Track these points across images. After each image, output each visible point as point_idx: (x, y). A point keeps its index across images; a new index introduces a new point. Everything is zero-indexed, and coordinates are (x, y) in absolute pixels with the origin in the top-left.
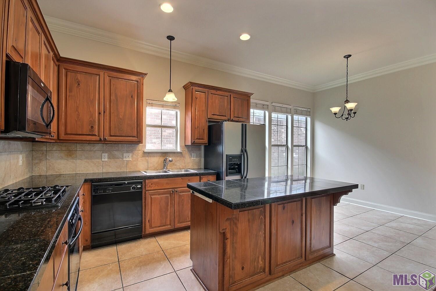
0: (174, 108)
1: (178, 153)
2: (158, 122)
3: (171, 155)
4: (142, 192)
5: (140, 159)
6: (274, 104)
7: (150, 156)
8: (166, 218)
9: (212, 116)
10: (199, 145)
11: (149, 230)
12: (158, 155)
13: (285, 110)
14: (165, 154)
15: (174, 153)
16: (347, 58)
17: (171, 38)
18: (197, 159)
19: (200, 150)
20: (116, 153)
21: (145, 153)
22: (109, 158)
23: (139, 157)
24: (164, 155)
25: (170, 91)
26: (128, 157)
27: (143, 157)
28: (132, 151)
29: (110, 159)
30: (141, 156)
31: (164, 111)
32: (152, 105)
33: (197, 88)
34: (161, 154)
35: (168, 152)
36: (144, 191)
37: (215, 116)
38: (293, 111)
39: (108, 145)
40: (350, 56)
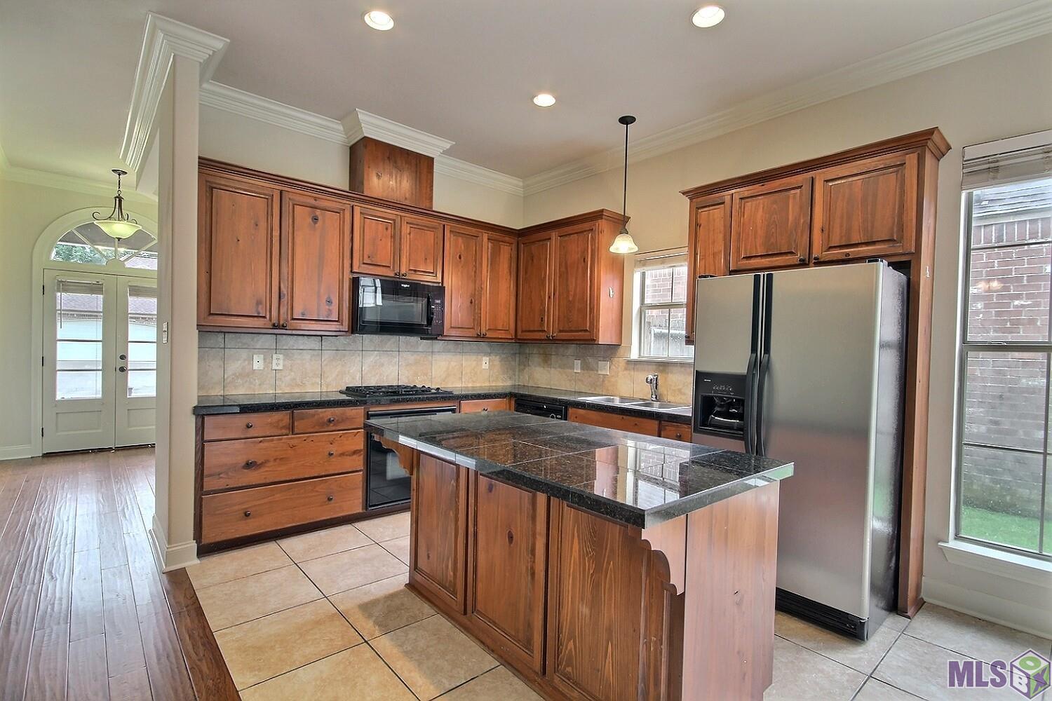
2: (667, 297)
5: (620, 374)
9: (745, 262)
12: (650, 367)
20: (590, 360)
22: (582, 368)
23: (620, 369)
24: (661, 368)
26: (605, 369)
27: (626, 369)
28: (611, 358)
29: (584, 370)
30: (623, 368)
34: (656, 365)
37: (752, 261)
39: (582, 346)
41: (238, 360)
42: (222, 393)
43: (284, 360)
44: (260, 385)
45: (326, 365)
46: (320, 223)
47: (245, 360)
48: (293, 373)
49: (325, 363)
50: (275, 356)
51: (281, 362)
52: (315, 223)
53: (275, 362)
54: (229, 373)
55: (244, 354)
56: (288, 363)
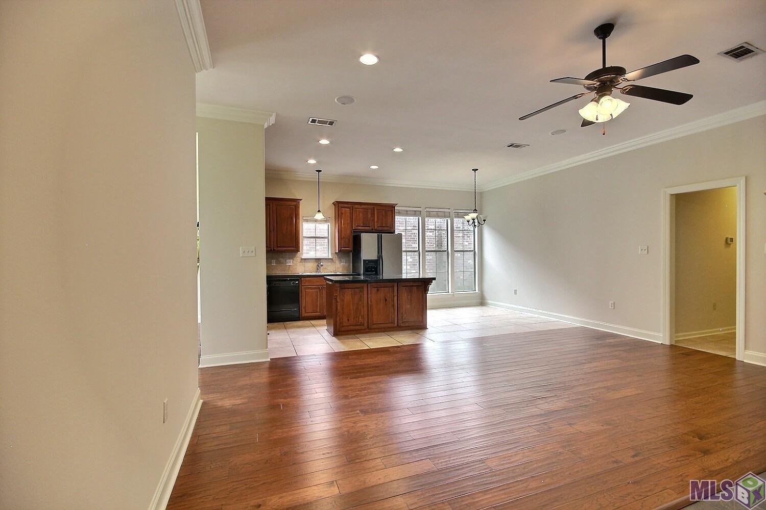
0: (325, 222)
1: (329, 259)
2: (313, 235)
3: (323, 261)
4: (299, 286)
5: (299, 264)
6: (428, 209)
7: (307, 262)
8: (317, 306)
9: (357, 227)
10: (348, 252)
11: (304, 315)
12: (313, 261)
13: (443, 214)
14: (318, 260)
15: (326, 259)
16: (475, 171)
17: (319, 171)
18: (346, 265)
19: (349, 256)
20: (281, 259)
21: (302, 259)
23: (298, 262)
25: (319, 211)
26: (290, 263)
27: (301, 262)
28: (292, 258)
29: (277, 264)
31: (317, 225)
32: (307, 221)
33: (342, 205)
34: (315, 260)
35: (320, 259)
36: (300, 286)
37: (359, 227)
38: (453, 214)
39: (276, 254)
40: (477, 170)
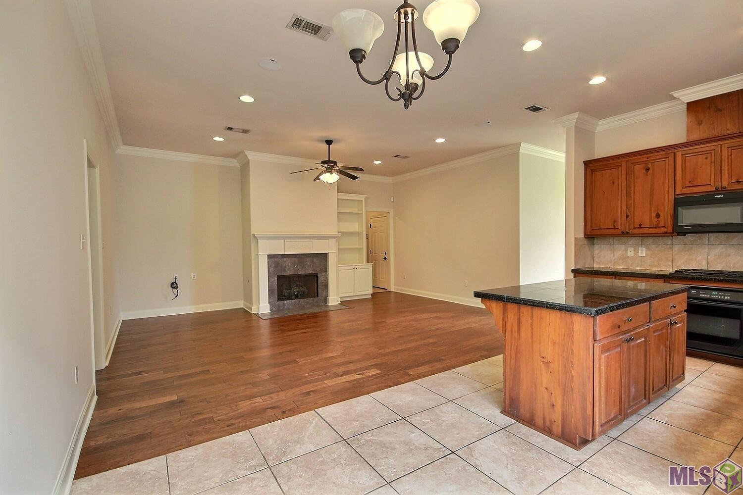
41: (620, 250)
42: (612, 267)
43: (646, 251)
44: (632, 264)
45: (676, 254)
46: (650, 171)
47: (623, 251)
48: (652, 259)
49: (676, 253)
50: (640, 248)
51: (644, 252)
52: (647, 172)
53: (640, 252)
54: (616, 257)
55: (623, 247)
56: (649, 252)
